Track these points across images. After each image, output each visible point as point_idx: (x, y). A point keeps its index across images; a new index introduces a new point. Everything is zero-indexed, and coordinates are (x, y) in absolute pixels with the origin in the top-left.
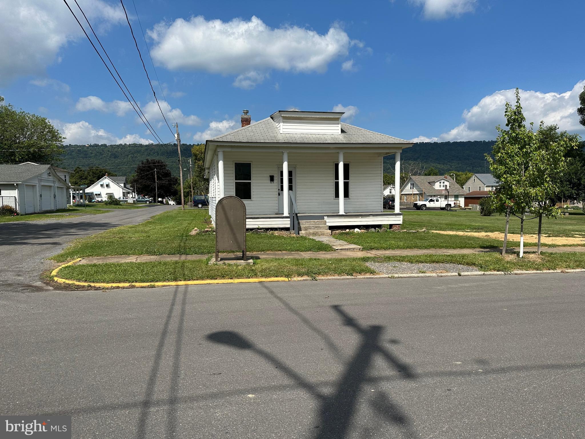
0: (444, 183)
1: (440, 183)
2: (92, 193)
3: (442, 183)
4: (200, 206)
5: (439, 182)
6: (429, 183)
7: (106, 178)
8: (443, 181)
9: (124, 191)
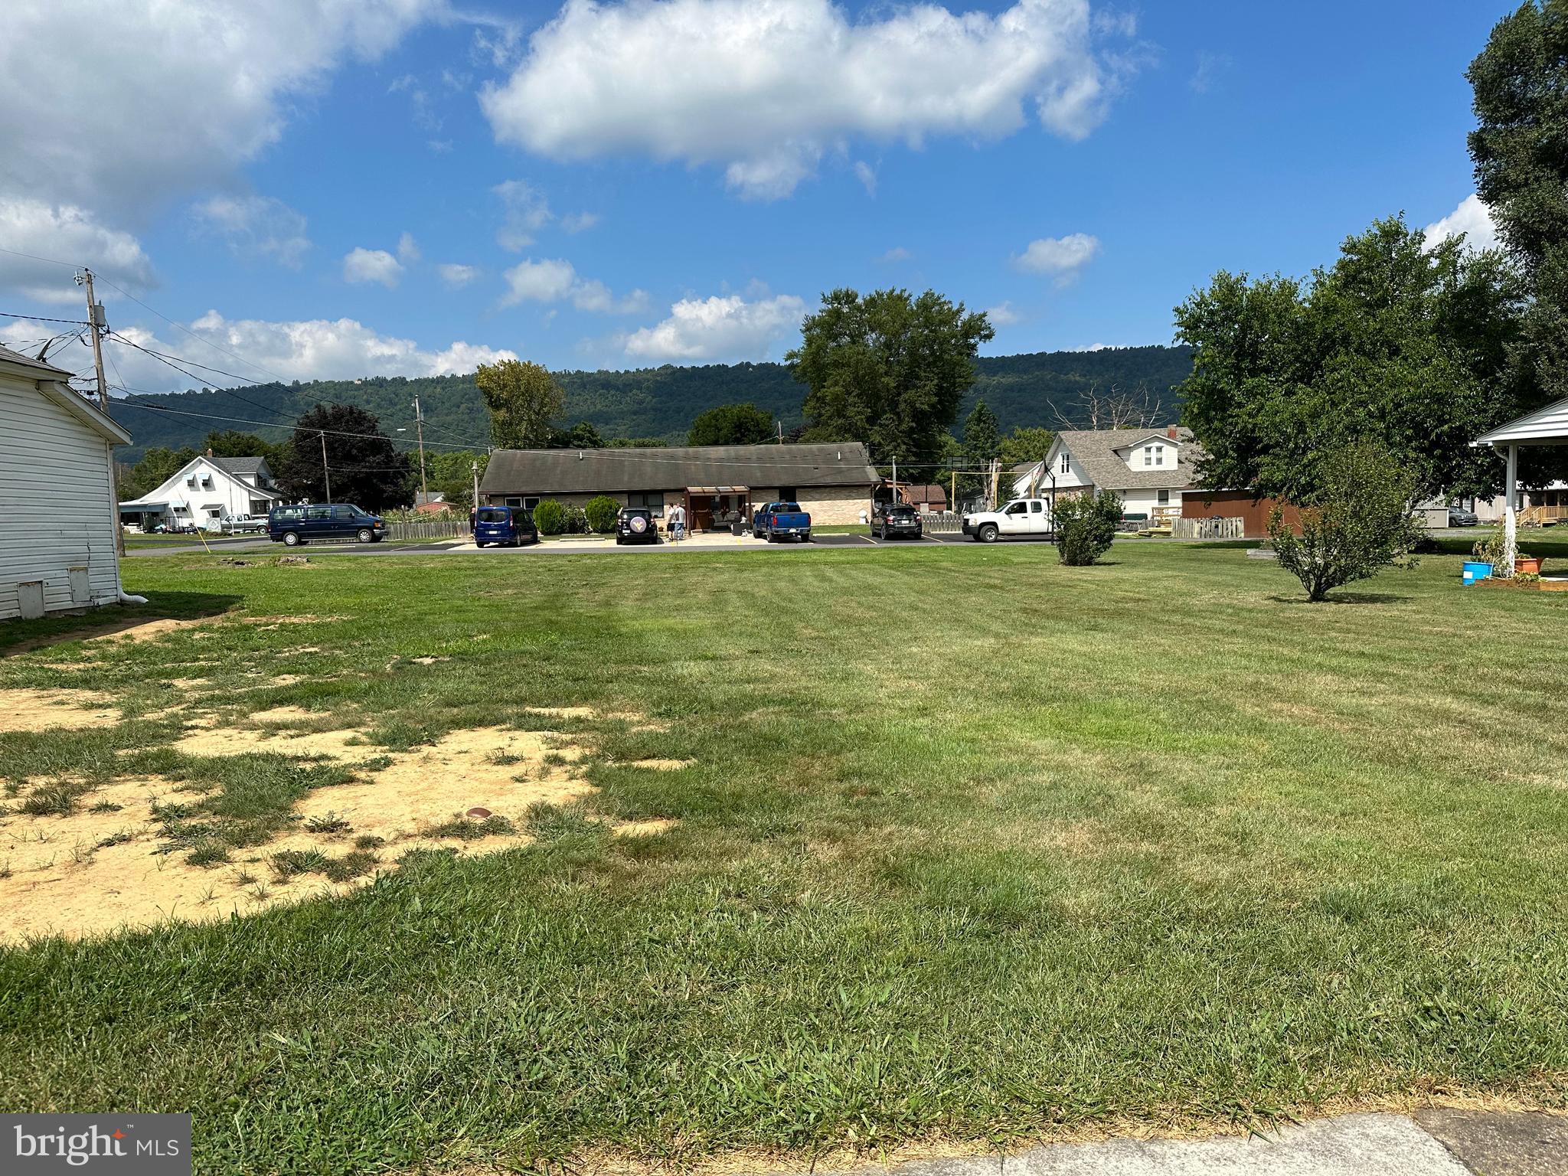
0: (1159, 449)
1: (1148, 450)
2: (166, 506)
3: (1154, 450)
4: (291, 539)
5: (1143, 449)
6: (1115, 451)
7: (201, 462)
8: (1157, 444)
9: (253, 498)
